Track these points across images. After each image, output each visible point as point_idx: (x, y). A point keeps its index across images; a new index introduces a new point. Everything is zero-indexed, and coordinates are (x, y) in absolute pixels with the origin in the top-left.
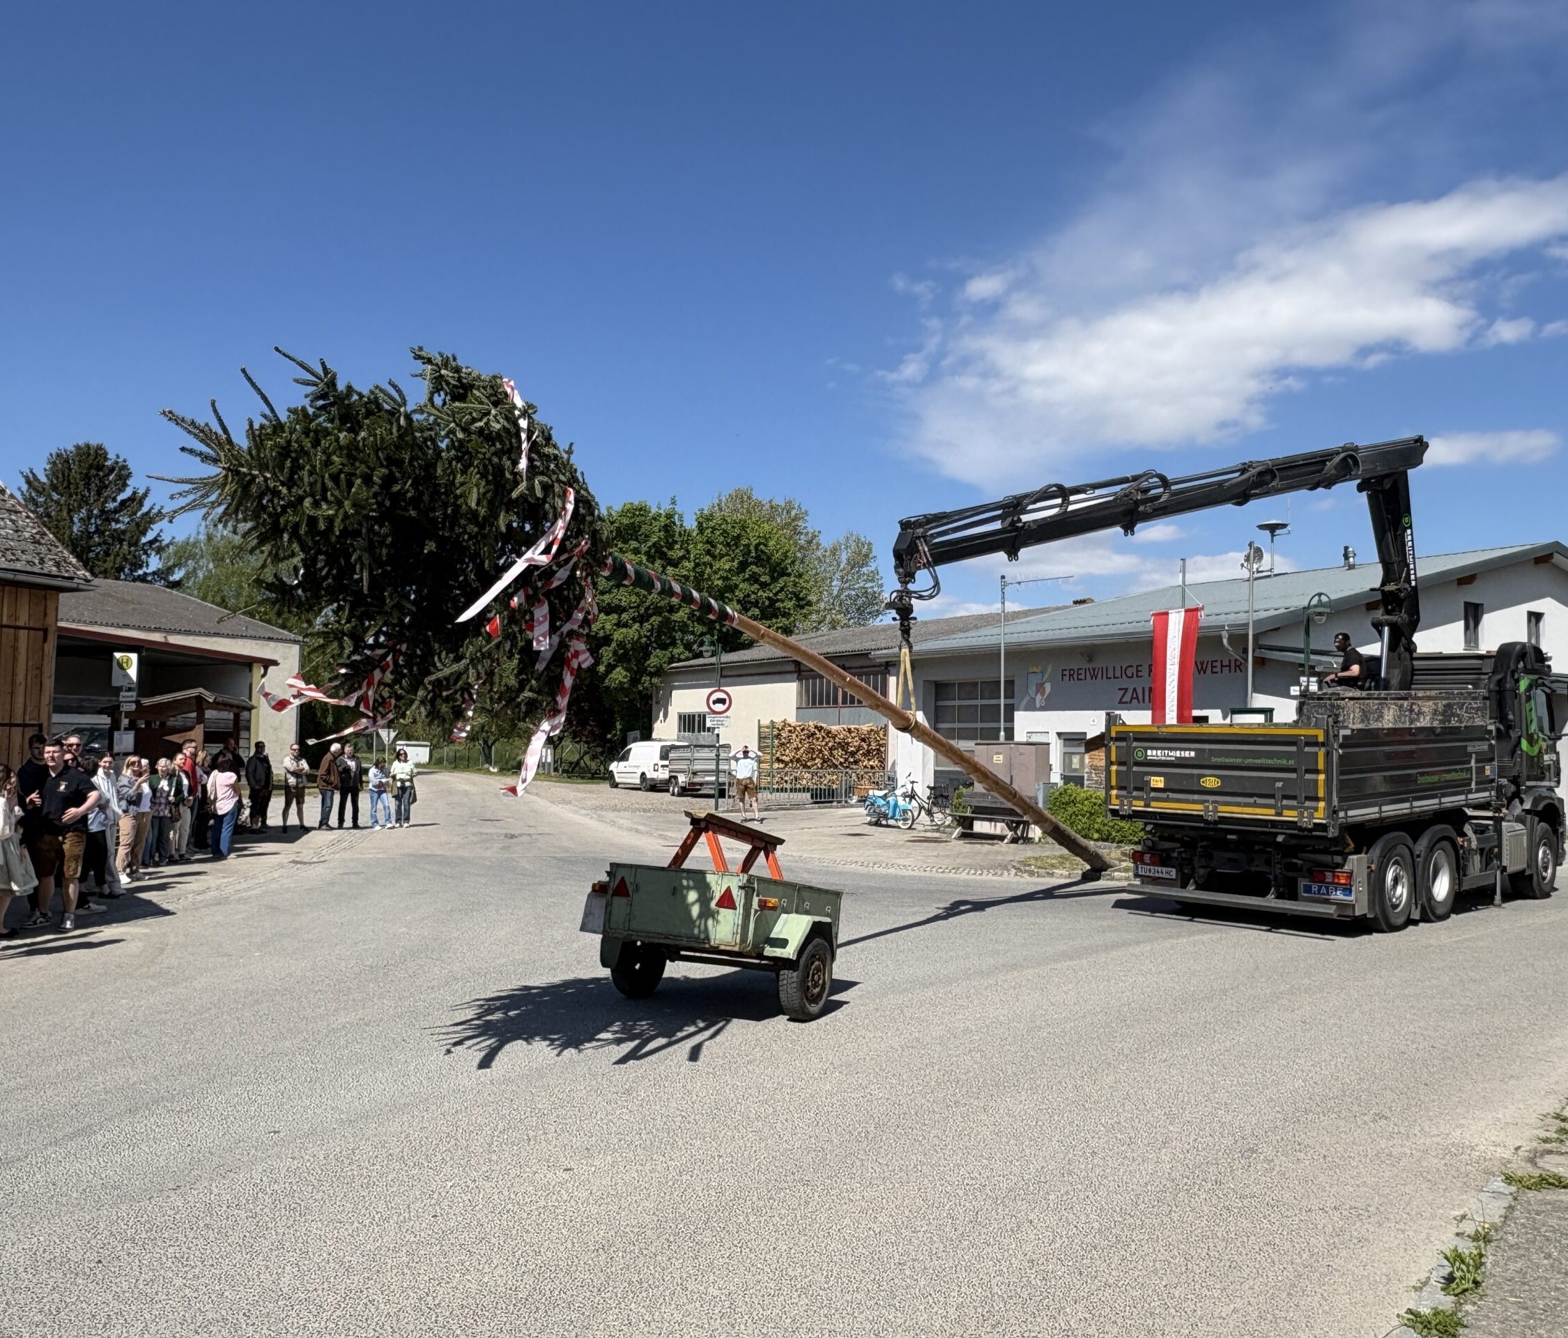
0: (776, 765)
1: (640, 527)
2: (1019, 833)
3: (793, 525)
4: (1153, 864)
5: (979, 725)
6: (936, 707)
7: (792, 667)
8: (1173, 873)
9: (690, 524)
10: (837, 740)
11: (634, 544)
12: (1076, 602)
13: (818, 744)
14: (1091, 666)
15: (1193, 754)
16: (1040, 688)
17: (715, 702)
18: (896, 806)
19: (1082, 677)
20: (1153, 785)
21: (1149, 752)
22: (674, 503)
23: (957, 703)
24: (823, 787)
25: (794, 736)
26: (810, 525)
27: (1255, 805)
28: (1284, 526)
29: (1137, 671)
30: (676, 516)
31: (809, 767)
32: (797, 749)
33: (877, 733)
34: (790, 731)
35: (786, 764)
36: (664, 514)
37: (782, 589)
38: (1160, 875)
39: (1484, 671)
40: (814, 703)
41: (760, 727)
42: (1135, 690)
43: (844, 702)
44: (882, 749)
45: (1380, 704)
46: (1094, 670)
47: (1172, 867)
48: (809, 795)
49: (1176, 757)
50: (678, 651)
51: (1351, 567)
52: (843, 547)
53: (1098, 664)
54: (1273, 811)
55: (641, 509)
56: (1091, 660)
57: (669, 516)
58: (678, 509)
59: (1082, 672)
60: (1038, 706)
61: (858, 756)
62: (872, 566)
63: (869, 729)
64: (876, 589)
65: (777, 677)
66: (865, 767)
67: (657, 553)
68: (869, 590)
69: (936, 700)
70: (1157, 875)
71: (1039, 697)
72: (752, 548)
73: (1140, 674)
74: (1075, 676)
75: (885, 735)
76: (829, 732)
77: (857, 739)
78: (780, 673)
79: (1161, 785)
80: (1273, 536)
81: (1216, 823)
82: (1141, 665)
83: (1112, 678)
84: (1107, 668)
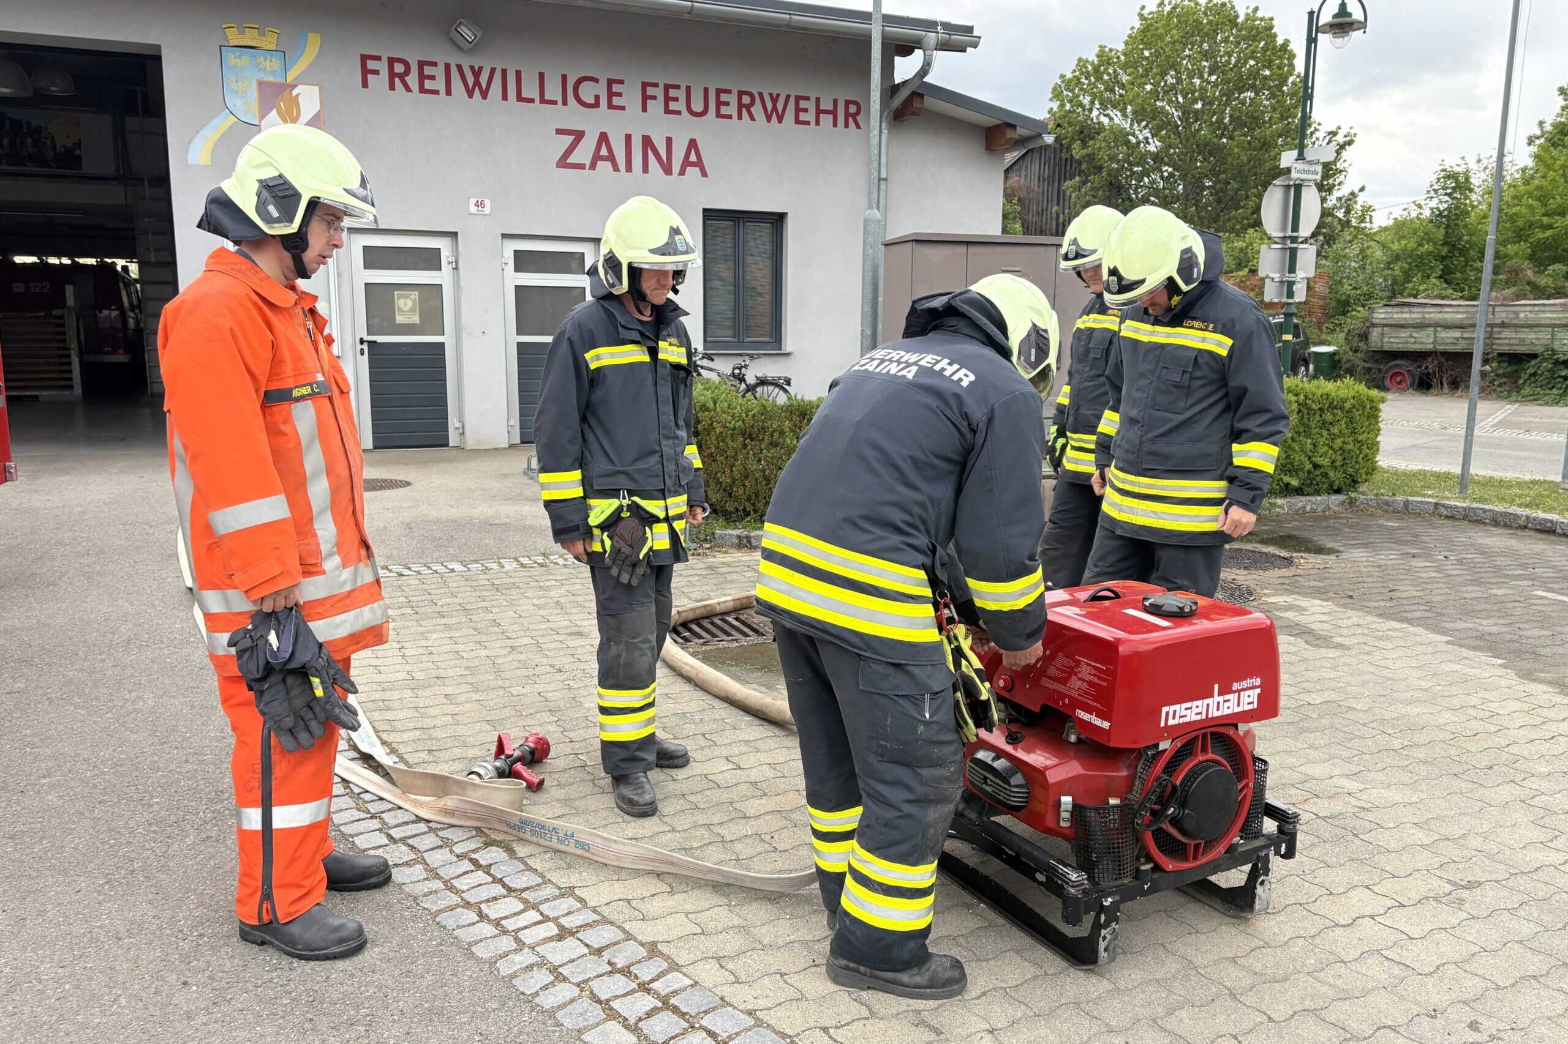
16: (276, 99)
19: (436, 84)
29: (611, 94)
42: (603, 138)
46: (477, 73)
73: (616, 101)
74: (413, 80)
82: (621, 82)
83: (537, 100)
84: (518, 74)
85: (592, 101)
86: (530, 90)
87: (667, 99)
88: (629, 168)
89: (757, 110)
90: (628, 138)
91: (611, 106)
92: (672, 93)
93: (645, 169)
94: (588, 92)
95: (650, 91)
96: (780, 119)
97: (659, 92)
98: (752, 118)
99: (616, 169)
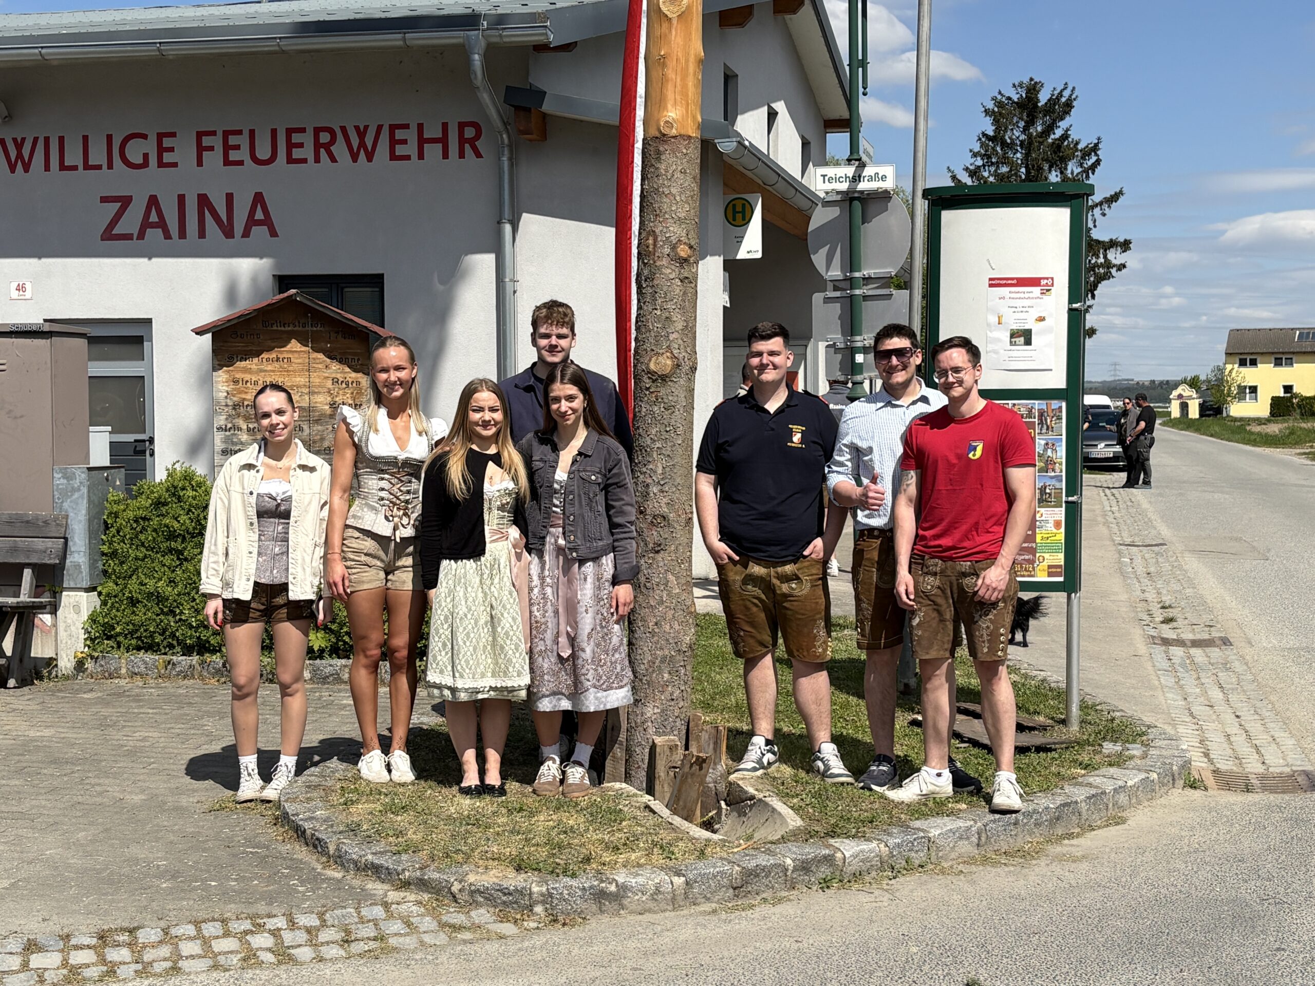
29: (161, 150)
42: (153, 201)
46: (19, 145)
53: (26, 130)
56: (9, 118)
82: (173, 135)
83: (81, 167)
84: (61, 140)
85: (140, 160)
86: (74, 157)
87: (227, 148)
88: (182, 234)
89: (340, 149)
90: (181, 199)
91: (161, 164)
92: (233, 140)
93: (202, 234)
94: (135, 153)
96: (370, 158)
97: (216, 142)
98: (333, 159)
99: (168, 236)
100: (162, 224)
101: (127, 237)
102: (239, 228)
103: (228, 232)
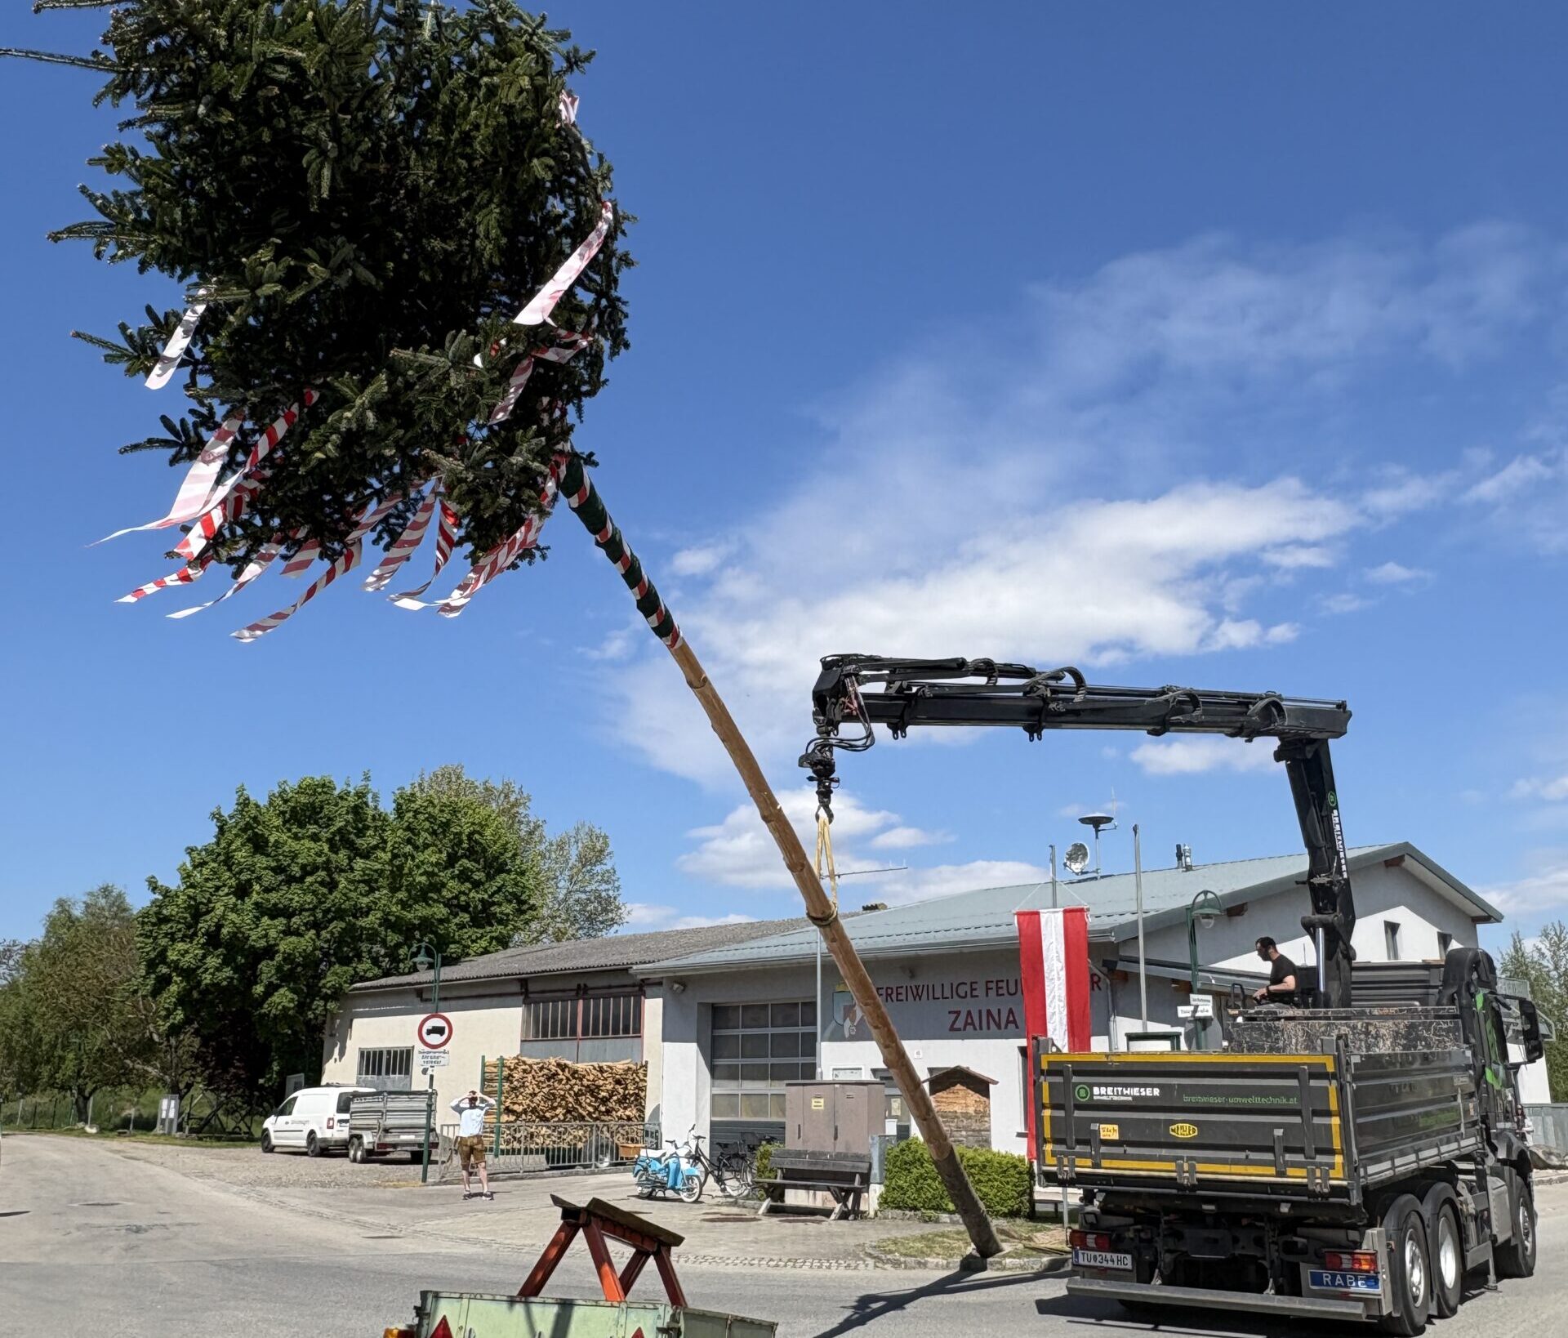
0: (504, 1118)
1: (322, 808)
2: (850, 1204)
3: (511, 812)
4: (1100, 1248)
5: (770, 1061)
6: (714, 1038)
7: (516, 988)
8: (1128, 1261)
9: (387, 807)
10: (585, 1082)
11: (312, 829)
12: (866, 908)
13: (560, 1088)
14: (913, 983)
15: (1157, 1092)
16: (849, 1012)
17: (429, 1032)
18: (678, 1170)
19: (902, 997)
20: (1104, 1135)
21: (1096, 1090)
22: (367, 779)
23: (740, 1032)
24: (566, 1146)
25: (530, 1077)
26: (532, 813)
27: (1248, 1162)
28: (1108, 820)
29: (972, 990)
30: (370, 796)
31: (547, 1120)
32: (534, 1095)
33: (636, 1072)
34: (524, 1071)
35: (518, 1115)
36: (353, 791)
37: (499, 889)
38: (1110, 1265)
39: (1432, 984)
40: (545, 1034)
41: (484, 1065)
42: (969, 1013)
43: (585, 1032)
44: (642, 1094)
45: (1329, 1025)
46: (917, 989)
47: (1126, 1252)
48: (543, 1157)
49: (1134, 1098)
50: (364, 966)
51: (1188, 868)
52: (573, 840)
53: (919, 982)
54: (1272, 1171)
55: (324, 786)
56: (913, 976)
57: (361, 795)
58: (373, 786)
59: (903, 991)
60: (847, 1035)
61: (612, 1104)
62: (608, 864)
63: (625, 1067)
64: (611, 893)
65: (496, 1000)
66: (620, 1118)
67: (341, 841)
68: (604, 894)
69: (714, 1027)
70: (1105, 1264)
71: (848, 1023)
72: (464, 837)
73: (975, 993)
74: (894, 996)
75: (645, 1075)
76: (576, 1072)
77: (610, 1080)
78: (500, 995)
79: (1116, 1136)
80: (1097, 831)
81: (1193, 1188)
82: (976, 983)
83: (941, 998)
84: (933, 986)
85: (964, 995)
86: (938, 994)
87: (998, 988)
88: (981, 1028)
90: (980, 1012)
91: (972, 996)
92: (1000, 984)
93: (989, 1028)
94: (962, 990)
95: (990, 985)
97: (993, 986)
99: (975, 1029)
100: (973, 1024)
101: (959, 1029)
102: (1003, 1026)
103: (999, 1027)
